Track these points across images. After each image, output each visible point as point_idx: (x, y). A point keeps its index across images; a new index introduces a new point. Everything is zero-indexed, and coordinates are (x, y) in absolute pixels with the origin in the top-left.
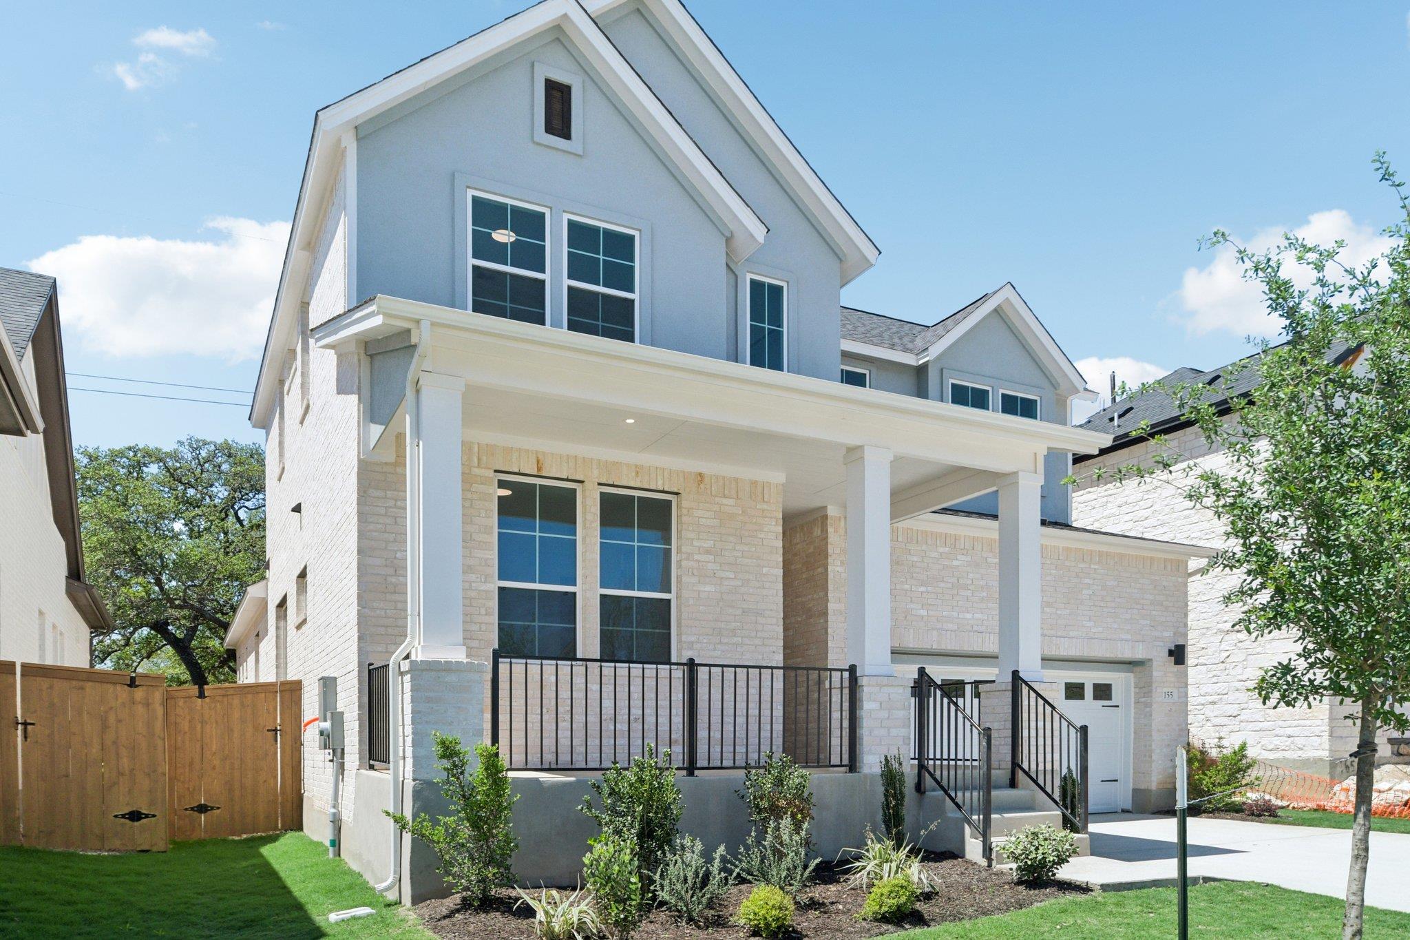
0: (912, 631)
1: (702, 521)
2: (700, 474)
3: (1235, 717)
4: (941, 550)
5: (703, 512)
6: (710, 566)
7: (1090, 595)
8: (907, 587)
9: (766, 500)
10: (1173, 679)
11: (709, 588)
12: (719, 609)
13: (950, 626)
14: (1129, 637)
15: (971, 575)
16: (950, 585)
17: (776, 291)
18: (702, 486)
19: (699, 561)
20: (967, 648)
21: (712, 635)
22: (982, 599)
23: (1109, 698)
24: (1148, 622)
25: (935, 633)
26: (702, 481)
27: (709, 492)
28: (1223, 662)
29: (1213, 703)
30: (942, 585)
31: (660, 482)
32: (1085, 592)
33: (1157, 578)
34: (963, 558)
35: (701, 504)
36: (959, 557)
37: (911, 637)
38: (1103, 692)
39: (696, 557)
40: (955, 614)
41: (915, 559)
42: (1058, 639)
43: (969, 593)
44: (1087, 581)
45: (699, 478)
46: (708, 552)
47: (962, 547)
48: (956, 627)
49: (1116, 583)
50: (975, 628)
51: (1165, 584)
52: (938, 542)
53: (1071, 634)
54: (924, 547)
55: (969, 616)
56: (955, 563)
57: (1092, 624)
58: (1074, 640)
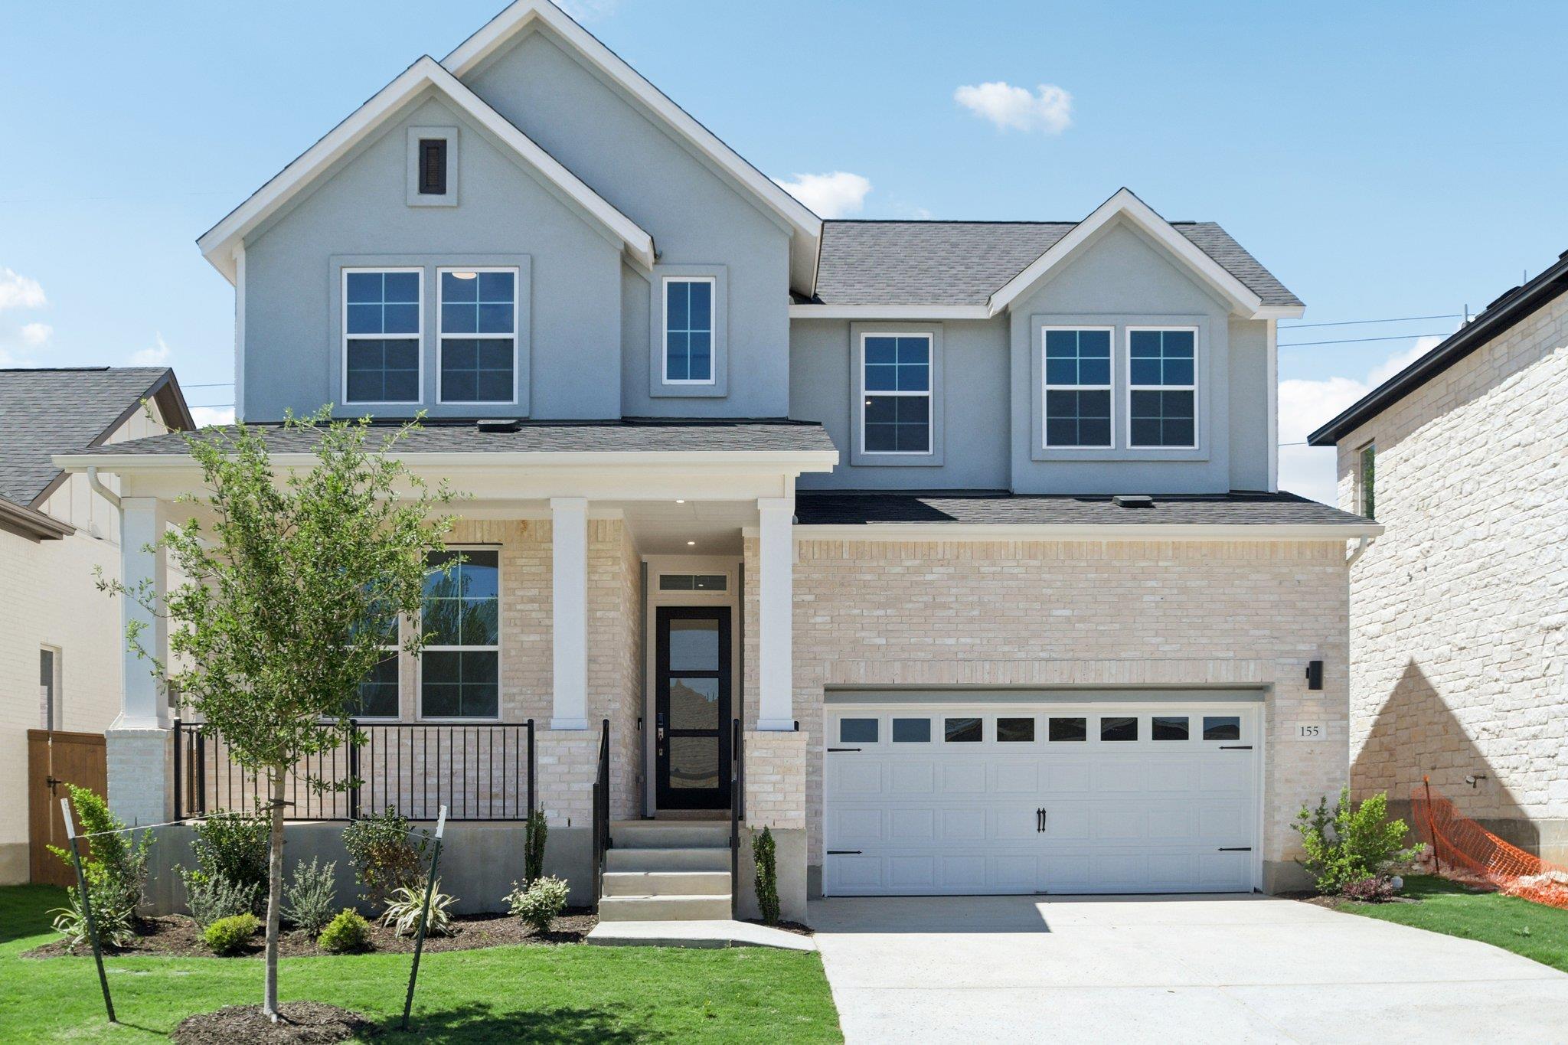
0: (863, 664)
1: (526, 569)
2: (523, 522)
3: (1553, 757)
4: (908, 563)
5: (527, 560)
6: (534, 615)
7: (1158, 602)
8: (856, 612)
9: (600, 539)
10: (1315, 709)
11: (532, 638)
12: (544, 659)
13: (921, 655)
14: (1231, 654)
15: (953, 591)
16: (922, 606)
17: (702, 291)
18: (525, 534)
19: (522, 611)
20: (947, 680)
21: (537, 686)
22: (972, 620)
23: (1237, 737)
24: (1267, 633)
25: (897, 665)
26: (525, 528)
27: (534, 539)
28: (1544, 675)
29: (1535, 737)
30: (910, 606)
31: (479, 535)
32: (1146, 598)
33: (1285, 570)
34: (942, 570)
35: (525, 552)
36: (935, 570)
37: (862, 671)
38: (1223, 730)
39: (519, 607)
40: (930, 640)
41: (868, 577)
42: (1100, 663)
43: (951, 612)
44: (1153, 584)
45: (522, 526)
46: (532, 600)
47: (940, 556)
48: (930, 656)
49: (1204, 583)
50: (961, 656)
51: (1299, 577)
52: (903, 553)
53: (1123, 655)
54: (882, 563)
55: (951, 641)
56: (929, 577)
57: (1160, 640)
58: (1127, 663)
